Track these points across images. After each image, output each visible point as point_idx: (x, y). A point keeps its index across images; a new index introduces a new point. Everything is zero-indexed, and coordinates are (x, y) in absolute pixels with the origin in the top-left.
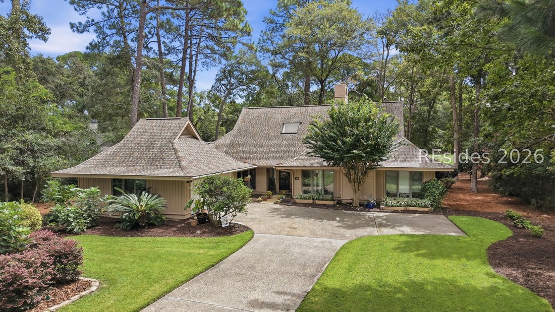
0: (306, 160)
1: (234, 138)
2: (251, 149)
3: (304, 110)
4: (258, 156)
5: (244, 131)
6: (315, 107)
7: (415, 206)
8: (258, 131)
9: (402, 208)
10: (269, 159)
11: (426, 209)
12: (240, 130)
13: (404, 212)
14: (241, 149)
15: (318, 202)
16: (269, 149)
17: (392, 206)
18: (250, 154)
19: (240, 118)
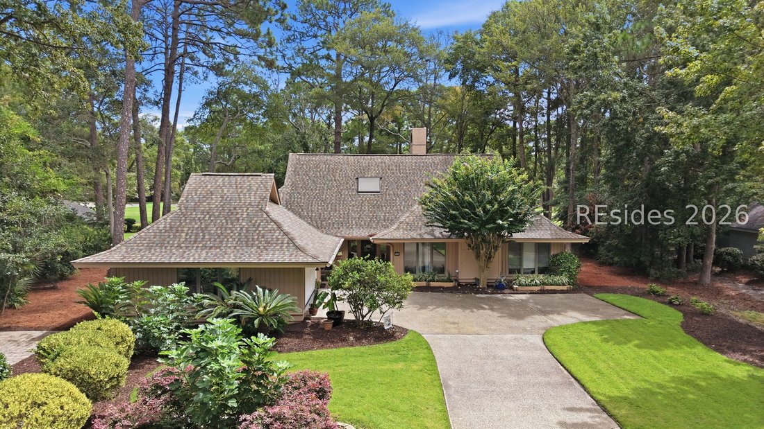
0: (410, 230)
1: (291, 198)
2: (320, 214)
3: (379, 160)
4: (334, 223)
5: (301, 187)
6: (393, 158)
7: (552, 285)
8: (324, 188)
9: (538, 288)
10: (352, 228)
11: (565, 288)
12: (294, 185)
13: (542, 292)
14: (306, 214)
15: (433, 284)
16: (348, 214)
17: (526, 286)
18: (322, 221)
19: (289, 169)
